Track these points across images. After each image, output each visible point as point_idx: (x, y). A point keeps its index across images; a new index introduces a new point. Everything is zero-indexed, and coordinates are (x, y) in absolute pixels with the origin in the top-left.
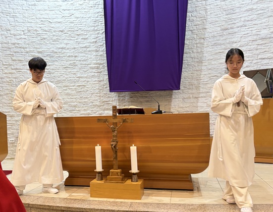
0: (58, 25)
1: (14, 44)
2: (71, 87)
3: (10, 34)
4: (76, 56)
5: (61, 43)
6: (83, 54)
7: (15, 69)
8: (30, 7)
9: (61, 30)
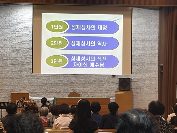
0: (27, 45)
1: (4, 55)
2: (32, 79)
3: (3, 49)
5: (28, 55)
7: (4, 69)
8: (13, 34)
9: (28, 48)
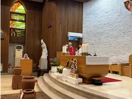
2: (107, 45)
3: (89, 28)
4: (109, 33)
6: (111, 32)
7: (89, 39)
8: (95, 17)
9: (104, 24)
